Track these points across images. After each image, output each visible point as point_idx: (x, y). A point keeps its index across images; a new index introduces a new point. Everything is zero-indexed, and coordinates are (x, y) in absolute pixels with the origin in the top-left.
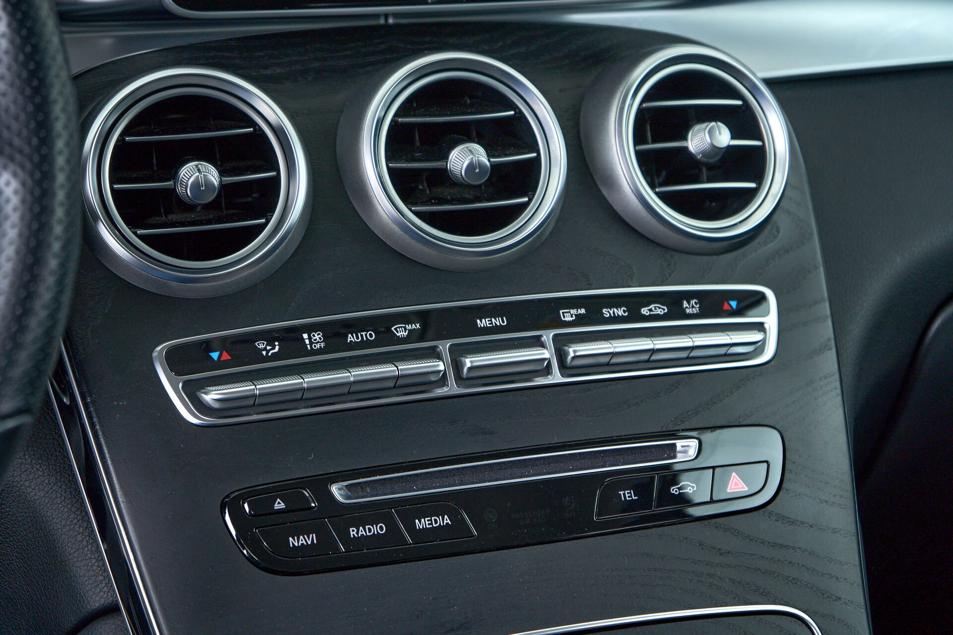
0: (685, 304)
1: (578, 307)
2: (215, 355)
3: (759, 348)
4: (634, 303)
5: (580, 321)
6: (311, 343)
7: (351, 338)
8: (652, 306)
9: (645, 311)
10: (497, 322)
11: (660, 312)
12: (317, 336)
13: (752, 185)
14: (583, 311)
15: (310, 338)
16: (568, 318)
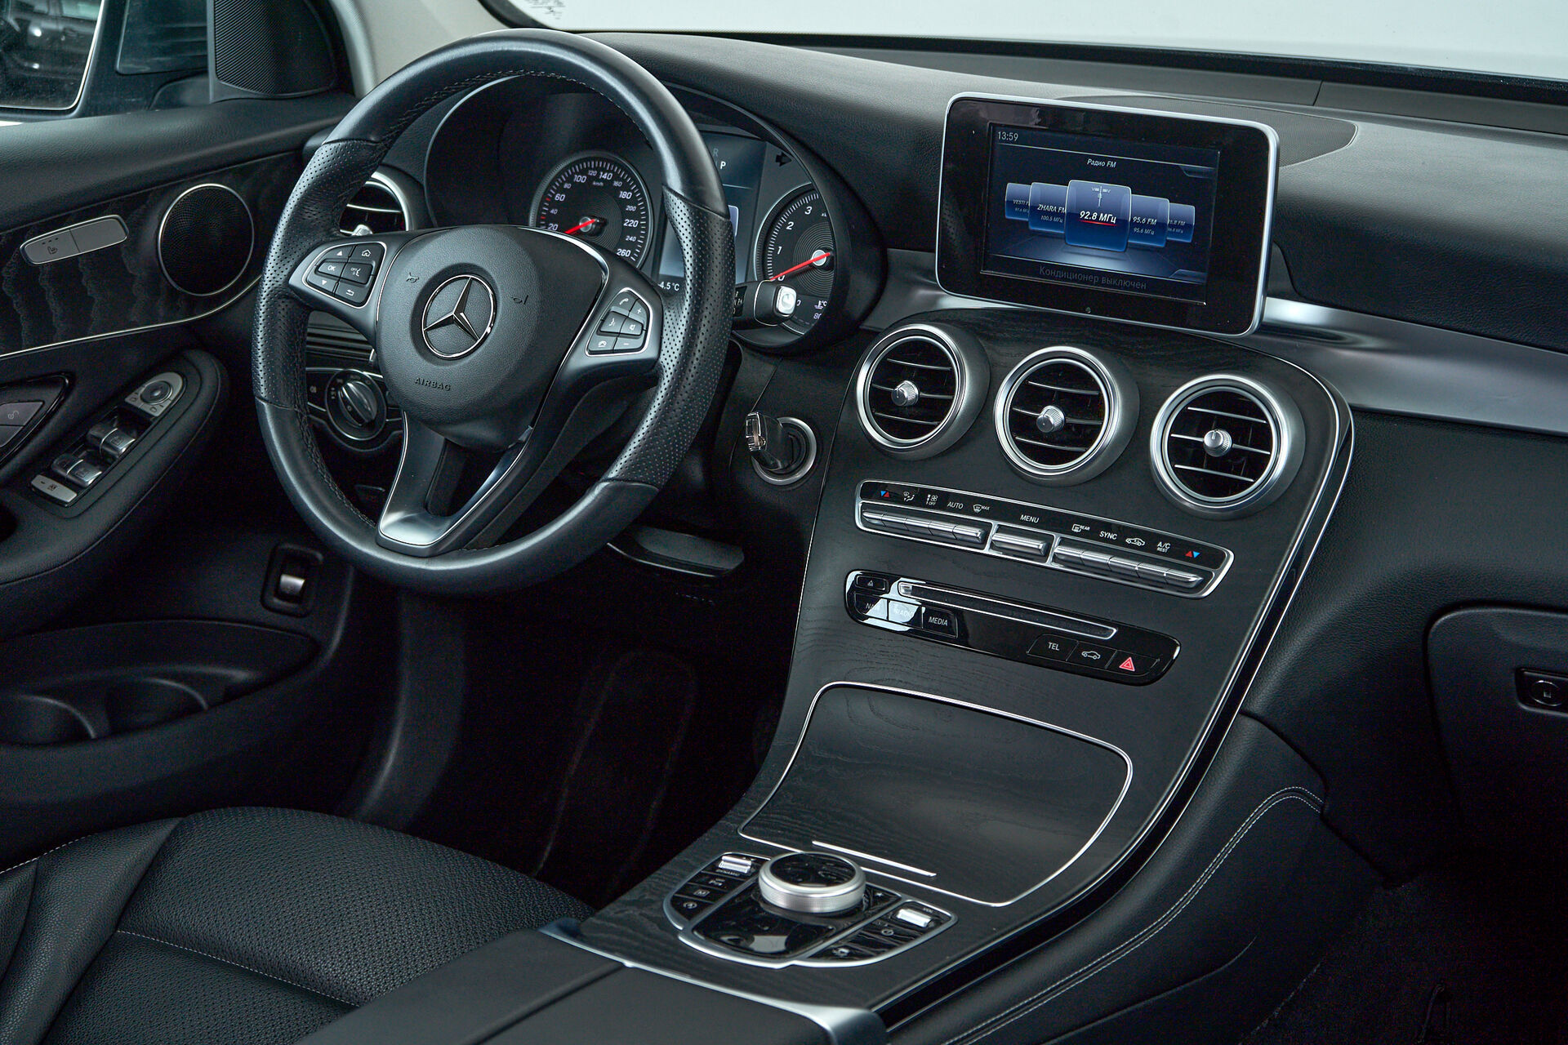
0: (1160, 544)
1: (1086, 525)
2: (883, 493)
3: (1201, 586)
4: (1123, 532)
5: (1083, 534)
6: (930, 501)
7: (950, 504)
8: (1135, 539)
9: (1128, 541)
10: (1033, 519)
11: (1139, 544)
12: (935, 498)
13: (1252, 480)
14: (1089, 528)
15: (931, 498)
16: (1076, 530)
